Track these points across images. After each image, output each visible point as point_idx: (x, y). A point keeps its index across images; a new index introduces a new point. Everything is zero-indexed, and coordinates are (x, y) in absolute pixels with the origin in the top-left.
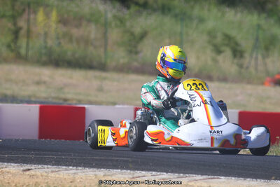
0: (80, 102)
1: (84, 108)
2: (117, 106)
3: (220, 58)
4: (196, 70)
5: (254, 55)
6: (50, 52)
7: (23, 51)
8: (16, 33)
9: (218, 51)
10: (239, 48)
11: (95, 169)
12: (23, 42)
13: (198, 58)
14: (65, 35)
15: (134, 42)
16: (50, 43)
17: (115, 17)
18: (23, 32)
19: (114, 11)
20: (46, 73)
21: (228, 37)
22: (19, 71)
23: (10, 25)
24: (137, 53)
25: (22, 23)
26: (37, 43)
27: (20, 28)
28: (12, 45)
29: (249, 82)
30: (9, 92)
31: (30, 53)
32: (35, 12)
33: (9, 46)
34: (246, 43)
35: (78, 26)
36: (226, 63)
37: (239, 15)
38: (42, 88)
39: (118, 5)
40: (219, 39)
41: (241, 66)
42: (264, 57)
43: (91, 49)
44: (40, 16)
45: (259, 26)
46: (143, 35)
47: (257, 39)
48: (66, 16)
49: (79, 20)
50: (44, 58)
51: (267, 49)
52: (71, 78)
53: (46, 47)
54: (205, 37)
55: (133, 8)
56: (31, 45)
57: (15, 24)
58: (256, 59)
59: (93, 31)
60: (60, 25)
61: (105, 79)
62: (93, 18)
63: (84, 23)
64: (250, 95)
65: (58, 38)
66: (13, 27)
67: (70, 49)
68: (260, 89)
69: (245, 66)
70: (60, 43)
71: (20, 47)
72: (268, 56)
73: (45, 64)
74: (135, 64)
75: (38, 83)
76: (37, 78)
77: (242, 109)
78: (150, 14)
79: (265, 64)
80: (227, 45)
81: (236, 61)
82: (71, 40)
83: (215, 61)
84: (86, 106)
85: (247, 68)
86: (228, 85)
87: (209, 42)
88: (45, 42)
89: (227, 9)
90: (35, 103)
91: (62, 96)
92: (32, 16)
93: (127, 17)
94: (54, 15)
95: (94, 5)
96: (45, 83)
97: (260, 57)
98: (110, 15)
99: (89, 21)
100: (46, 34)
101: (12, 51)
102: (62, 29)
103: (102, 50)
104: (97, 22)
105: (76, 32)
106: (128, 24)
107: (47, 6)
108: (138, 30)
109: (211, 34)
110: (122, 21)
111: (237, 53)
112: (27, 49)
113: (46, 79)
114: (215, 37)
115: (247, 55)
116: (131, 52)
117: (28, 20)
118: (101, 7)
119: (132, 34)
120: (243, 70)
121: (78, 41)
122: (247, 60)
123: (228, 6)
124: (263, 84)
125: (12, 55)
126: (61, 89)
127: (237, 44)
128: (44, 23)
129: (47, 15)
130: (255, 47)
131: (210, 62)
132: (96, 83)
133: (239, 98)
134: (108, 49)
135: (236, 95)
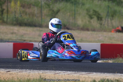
0: (31, 41)
3: (92, 21)
4: (82, 26)
5: (107, 19)
6: (17, 20)
7: (5, 20)
8: (2, 12)
9: (91, 17)
10: (100, 16)
11: (38, 71)
12: (5, 16)
13: (82, 21)
14: (23, 12)
15: (54, 14)
16: (17, 16)
17: (45, 3)
18: (5, 11)
20: (16, 29)
21: (95, 11)
22: (4, 28)
25: (4, 7)
26: (11, 16)
27: (4, 9)
28: (1, 17)
29: (105, 31)
31: (8, 20)
32: (10, 2)
34: (103, 14)
35: (29, 8)
36: (95, 23)
37: (100, 2)
38: (14, 35)
40: (91, 13)
41: (101, 24)
42: (111, 20)
43: (35, 18)
44: (13, 4)
45: (108, 6)
46: (58, 11)
47: (108, 12)
48: (24, 4)
49: (29, 5)
50: (15, 22)
51: (113, 16)
52: (27, 31)
53: (15, 17)
54: (85, 12)
56: (9, 17)
57: (1, 8)
59: (36, 10)
60: (21, 8)
61: (41, 31)
62: (36, 4)
63: (32, 6)
64: (106, 37)
65: (20, 13)
67: (26, 18)
68: (110, 34)
70: (21, 16)
71: (4, 18)
72: (113, 19)
75: (12, 33)
76: (12, 31)
77: (102, 43)
79: (112, 23)
80: (95, 15)
81: (99, 22)
82: (26, 14)
83: (89, 22)
84: (34, 43)
85: (104, 25)
86: (95, 33)
87: (87, 14)
88: (15, 15)
90: (11, 42)
91: (23, 39)
92: (9, 4)
93: (51, 3)
94: (18, 3)
96: (15, 33)
97: (109, 20)
98: (43, 3)
99: (34, 5)
100: (15, 12)
102: (23, 9)
103: (40, 18)
104: (37, 6)
105: (28, 10)
108: (55, 9)
109: (88, 10)
110: (49, 5)
111: (99, 18)
112: (7, 18)
113: (16, 31)
114: (90, 11)
115: (103, 19)
117: (7, 6)
119: (53, 11)
120: (102, 26)
121: (29, 14)
122: (103, 22)
124: (111, 32)
126: (22, 36)
127: (99, 14)
128: (14, 7)
129: (15, 3)
131: (87, 23)
132: (38, 33)
133: (101, 38)
134: (43, 17)
135: (99, 37)
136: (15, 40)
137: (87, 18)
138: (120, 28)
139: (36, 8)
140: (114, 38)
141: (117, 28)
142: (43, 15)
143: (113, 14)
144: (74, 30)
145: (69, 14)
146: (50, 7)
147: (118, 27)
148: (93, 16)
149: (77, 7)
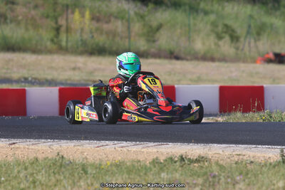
3: (221, 43)
4: (202, 52)
5: (248, 40)
6: (84, 43)
7: (64, 44)
8: (58, 30)
9: (220, 37)
10: (234, 34)
11: (68, 141)
12: (63, 37)
13: (204, 44)
14: (97, 29)
15: (152, 33)
16: (85, 36)
17: (136, 14)
18: (63, 29)
19: (136, 10)
20: (81, 60)
21: (226, 26)
22: (59, 60)
23: (53, 24)
24: (154, 41)
25: (62, 22)
26: (75, 37)
27: (61, 26)
28: (55, 40)
29: (245, 61)
30: (49, 77)
31: (70, 44)
32: (73, 13)
33: (52, 40)
34: (240, 31)
35: (108, 22)
36: (226, 47)
38: (77, 73)
39: (139, 4)
40: (220, 29)
41: (237, 49)
42: (255, 41)
43: (117, 39)
44: (77, 15)
45: (251, 17)
46: (159, 27)
47: (249, 26)
48: (98, 15)
49: (108, 18)
50: (81, 49)
51: (259, 34)
52: (100, 64)
53: (82, 40)
54: (209, 27)
55: (151, 6)
56: (69, 39)
57: (56, 23)
58: (249, 43)
59: (119, 26)
60: (94, 22)
62: (120, 16)
63: (113, 19)
64: (243, 71)
65: (91, 32)
66: (54, 25)
67: (101, 40)
69: (241, 48)
70: (93, 37)
71: (61, 41)
72: (259, 40)
73: (82, 53)
74: (153, 50)
75: (74, 69)
76: (73, 65)
77: (223, 84)
78: (165, 10)
79: (257, 47)
80: (226, 32)
81: (233, 45)
82: (101, 33)
83: (217, 45)
85: (243, 49)
86: (226, 65)
87: (212, 31)
88: (81, 36)
89: (226, 4)
91: (92, 78)
92: (70, 16)
93: (146, 13)
94: (87, 14)
95: (120, 5)
96: (79, 69)
97: (252, 41)
98: (132, 13)
99: (116, 18)
100: (82, 30)
101: (55, 43)
102: (95, 25)
103: (127, 40)
104: (122, 19)
105: (105, 27)
106: (147, 19)
107: (84, 7)
108: (155, 24)
109: (214, 24)
110: (142, 17)
111: (234, 38)
112: (67, 42)
113: (80, 65)
114: (217, 26)
115: (242, 39)
116: (148, 41)
117: (67, 19)
118: (126, 6)
119: (151, 27)
120: (239, 52)
121: (108, 33)
122: (240, 45)
124: (255, 61)
125: (54, 47)
126: (91, 73)
127: (233, 31)
128: (80, 21)
130: (248, 33)
131: (213, 47)
133: (234, 74)
134: (132, 39)
135: (231, 72)
137: (213, 38)
138: (271, 56)
139: (119, 23)
140: (257, 73)
141: (267, 56)
142: (133, 34)
143: (260, 30)
144: (187, 60)
145: (179, 31)
146: (144, 20)
147: (268, 53)
148: (224, 35)
149: (194, 19)
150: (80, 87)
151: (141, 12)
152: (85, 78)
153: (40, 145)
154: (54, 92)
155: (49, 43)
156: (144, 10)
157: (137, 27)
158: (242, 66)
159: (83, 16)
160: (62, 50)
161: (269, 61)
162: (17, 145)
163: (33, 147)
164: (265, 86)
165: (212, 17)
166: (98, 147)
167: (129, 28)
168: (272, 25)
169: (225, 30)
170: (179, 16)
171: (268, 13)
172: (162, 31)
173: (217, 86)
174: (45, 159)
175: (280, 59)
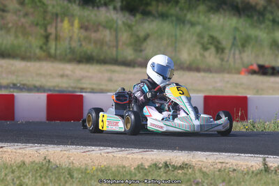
1: (82, 96)
2: (109, 94)
3: (207, 54)
4: (188, 62)
5: (232, 51)
6: (72, 51)
7: (52, 51)
8: (47, 37)
9: (205, 49)
10: (220, 46)
11: (55, 146)
12: (52, 44)
13: (189, 54)
14: (86, 38)
15: (139, 42)
16: (74, 44)
17: (124, 23)
18: (52, 37)
19: (124, 19)
20: (69, 68)
21: (212, 37)
22: (48, 67)
23: (42, 32)
24: (141, 51)
25: (51, 30)
26: (64, 45)
27: (50, 34)
28: (44, 47)
29: (229, 72)
30: (38, 84)
31: (58, 52)
32: (62, 21)
33: (41, 48)
34: (226, 43)
35: (96, 31)
36: (211, 58)
37: (222, 20)
38: (65, 80)
39: (127, 14)
40: (206, 40)
41: (222, 60)
42: (240, 53)
43: (105, 48)
44: (66, 24)
45: (236, 29)
46: (146, 37)
47: (235, 38)
48: (86, 24)
49: (97, 27)
50: (69, 56)
51: (243, 46)
52: (88, 72)
53: (70, 48)
54: (195, 38)
55: (138, 16)
56: (58, 47)
57: (46, 30)
58: (234, 54)
59: (107, 35)
60: (82, 31)
61: (114, 71)
62: (109, 25)
63: (101, 28)
64: (228, 82)
65: (80, 41)
67: (89, 48)
68: (236, 76)
69: (226, 59)
70: (81, 45)
71: (50, 48)
72: (244, 51)
73: (70, 61)
74: (140, 59)
75: (62, 76)
76: (61, 72)
77: (207, 94)
78: (152, 21)
79: (241, 58)
80: (211, 44)
81: (218, 55)
82: (90, 42)
83: (201, 55)
84: (84, 94)
85: (227, 61)
86: (211, 75)
87: (198, 42)
88: (69, 44)
89: (212, 16)
91: (80, 85)
92: (59, 24)
93: (133, 23)
94: (76, 23)
95: (108, 14)
96: (67, 76)
97: (237, 52)
98: (120, 22)
99: (105, 27)
100: (71, 38)
101: (44, 51)
102: (83, 33)
103: (115, 49)
104: (110, 28)
105: (93, 35)
106: (134, 28)
107: (73, 16)
108: (142, 34)
109: (200, 36)
110: (130, 27)
111: (220, 50)
112: (56, 49)
113: (68, 72)
114: (203, 38)
115: (227, 51)
116: (135, 50)
117: (56, 28)
118: (114, 16)
119: (138, 36)
120: (224, 63)
121: (96, 42)
122: (226, 56)
123: (213, 13)
124: (239, 72)
125: (43, 54)
126: (79, 80)
127: (219, 42)
128: (69, 30)
130: (233, 44)
131: (198, 57)
132: (107, 75)
133: (219, 84)
134: (119, 48)
135: (216, 82)
136: (66, 88)
137: (198, 48)
138: (255, 67)
139: (107, 32)
140: (241, 84)
141: (251, 68)
142: (120, 43)
143: (245, 43)
145: (165, 41)
146: (132, 30)
147: (252, 65)
148: (209, 46)
149: (180, 29)
150: (68, 93)
151: (129, 22)
152: (72, 85)
153: (27, 149)
154: (42, 98)
155: (38, 51)
156: (132, 20)
157: (125, 36)
158: (227, 76)
159: (72, 25)
160: (51, 57)
161: (253, 72)
162: (4, 149)
163: (20, 151)
164: (248, 96)
165: (198, 29)
166: (84, 152)
167: (116, 37)
168: (256, 37)
169: (210, 41)
170: (166, 27)
171: (253, 26)
172: (148, 41)
173: (202, 95)
174: (32, 163)
175: (263, 70)
